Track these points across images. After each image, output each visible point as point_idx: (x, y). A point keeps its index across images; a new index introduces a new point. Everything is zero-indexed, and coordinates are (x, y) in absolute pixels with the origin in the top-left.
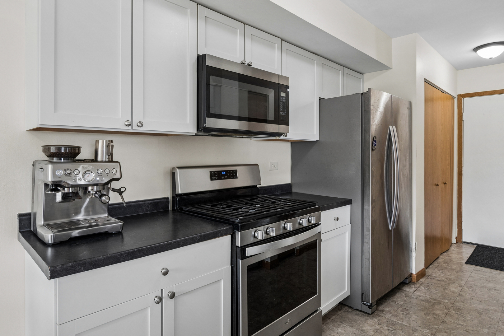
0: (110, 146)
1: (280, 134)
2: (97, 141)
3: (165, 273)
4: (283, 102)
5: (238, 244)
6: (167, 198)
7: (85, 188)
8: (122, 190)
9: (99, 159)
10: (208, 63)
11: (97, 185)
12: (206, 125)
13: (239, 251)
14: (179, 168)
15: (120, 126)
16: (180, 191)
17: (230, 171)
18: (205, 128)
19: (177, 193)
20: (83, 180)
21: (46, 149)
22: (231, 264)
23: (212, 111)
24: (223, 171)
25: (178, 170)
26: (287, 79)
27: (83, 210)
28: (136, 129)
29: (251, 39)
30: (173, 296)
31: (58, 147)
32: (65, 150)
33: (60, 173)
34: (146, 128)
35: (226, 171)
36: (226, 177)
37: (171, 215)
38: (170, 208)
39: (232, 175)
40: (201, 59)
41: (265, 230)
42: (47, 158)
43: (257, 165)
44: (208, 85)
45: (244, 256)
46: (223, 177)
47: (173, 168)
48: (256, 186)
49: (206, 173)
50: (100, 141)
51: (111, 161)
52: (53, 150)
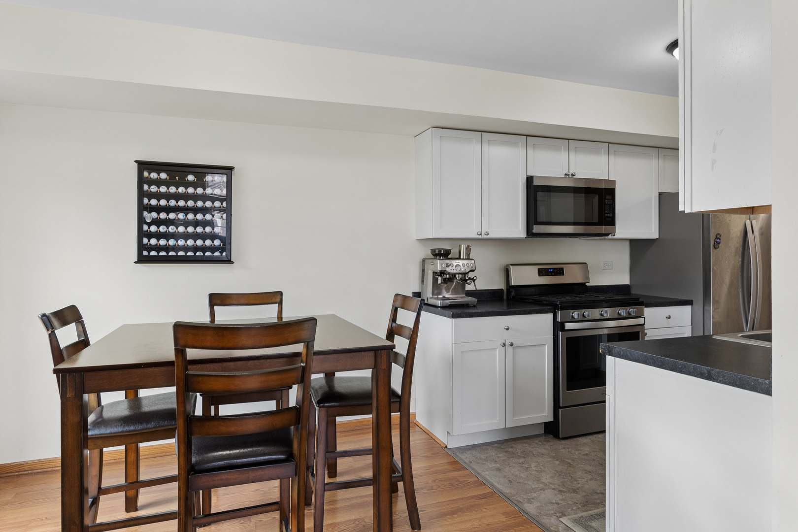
0: (468, 249)
1: (607, 235)
2: (460, 246)
3: (508, 329)
4: (609, 204)
5: (559, 320)
6: (502, 290)
7: (454, 275)
8: (475, 278)
9: (462, 257)
10: (536, 183)
11: (461, 274)
12: (534, 231)
13: (559, 325)
14: (512, 265)
15: (474, 235)
16: (513, 283)
17: (556, 269)
18: (533, 233)
19: (510, 285)
20: (455, 270)
21: (433, 251)
22: (553, 335)
23: (539, 220)
24: (551, 269)
25: (511, 267)
26: (614, 182)
27: (451, 290)
28: (484, 237)
29: (575, 152)
30: (512, 345)
31: (440, 250)
32: (444, 251)
33: (444, 265)
34: (491, 236)
35: (553, 269)
36: (553, 274)
37: (505, 303)
38: (505, 297)
39: (559, 272)
40: (530, 180)
41: (582, 313)
42: (433, 257)
43: (585, 263)
44: (536, 201)
45: (563, 329)
46: (550, 274)
47: (507, 265)
48: (585, 283)
49: (535, 269)
50: (462, 246)
51: (469, 259)
52: (437, 252)
